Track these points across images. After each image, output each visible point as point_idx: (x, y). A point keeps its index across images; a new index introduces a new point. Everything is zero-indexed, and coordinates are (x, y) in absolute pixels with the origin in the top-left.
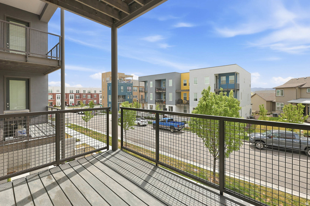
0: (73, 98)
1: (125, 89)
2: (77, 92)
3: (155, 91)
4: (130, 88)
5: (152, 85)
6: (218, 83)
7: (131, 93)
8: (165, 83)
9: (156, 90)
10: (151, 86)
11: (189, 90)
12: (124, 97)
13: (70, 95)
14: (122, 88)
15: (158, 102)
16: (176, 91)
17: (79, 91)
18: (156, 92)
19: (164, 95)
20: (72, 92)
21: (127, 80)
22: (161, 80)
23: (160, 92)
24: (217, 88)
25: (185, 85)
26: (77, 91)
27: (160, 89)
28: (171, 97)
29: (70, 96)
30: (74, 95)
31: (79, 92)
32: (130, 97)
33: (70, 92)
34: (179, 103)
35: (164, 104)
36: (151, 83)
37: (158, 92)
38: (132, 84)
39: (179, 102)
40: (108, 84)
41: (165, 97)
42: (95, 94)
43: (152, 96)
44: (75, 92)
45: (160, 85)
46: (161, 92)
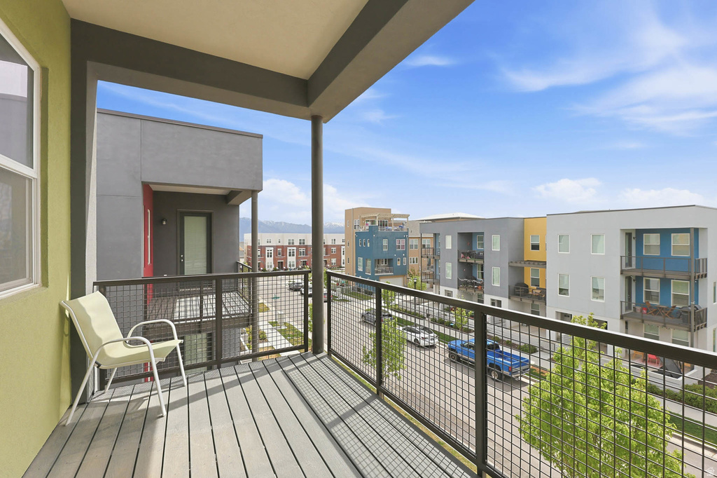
0: (293, 255)
1: (392, 246)
2: (300, 243)
3: (458, 260)
4: (402, 242)
5: (449, 243)
6: (634, 254)
7: (405, 252)
8: (482, 239)
9: (459, 256)
10: (449, 246)
11: (544, 263)
12: (390, 262)
13: (289, 248)
14: (385, 242)
15: (466, 284)
16: (511, 264)
17: (304, 240)
18: (461, 261)
19: (480, 269)
20: (293, 243)
21: (396, 224)
22: (472, 233)
23: (469, 261)
24: (630, 265)
25: (535, 247)
26: (300, 240)
27: (470, 255)
28: (496, 277)
29: (288, 251)
30: (295, 248)
31: (304, 243)
32: (402, 263)
33: (289, 243)
34: (519, 295)
35: (481, 293)
36: (449, 239)
37: (465, 261)
38: (407, 233)
39: (519, 291)
40: (356, 233)
41: (482, 274)
42: (334, 246)
43: (449, 270)
44: (297, 243)
45: (470, 245)
46: (473, 261)
